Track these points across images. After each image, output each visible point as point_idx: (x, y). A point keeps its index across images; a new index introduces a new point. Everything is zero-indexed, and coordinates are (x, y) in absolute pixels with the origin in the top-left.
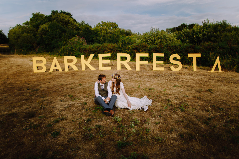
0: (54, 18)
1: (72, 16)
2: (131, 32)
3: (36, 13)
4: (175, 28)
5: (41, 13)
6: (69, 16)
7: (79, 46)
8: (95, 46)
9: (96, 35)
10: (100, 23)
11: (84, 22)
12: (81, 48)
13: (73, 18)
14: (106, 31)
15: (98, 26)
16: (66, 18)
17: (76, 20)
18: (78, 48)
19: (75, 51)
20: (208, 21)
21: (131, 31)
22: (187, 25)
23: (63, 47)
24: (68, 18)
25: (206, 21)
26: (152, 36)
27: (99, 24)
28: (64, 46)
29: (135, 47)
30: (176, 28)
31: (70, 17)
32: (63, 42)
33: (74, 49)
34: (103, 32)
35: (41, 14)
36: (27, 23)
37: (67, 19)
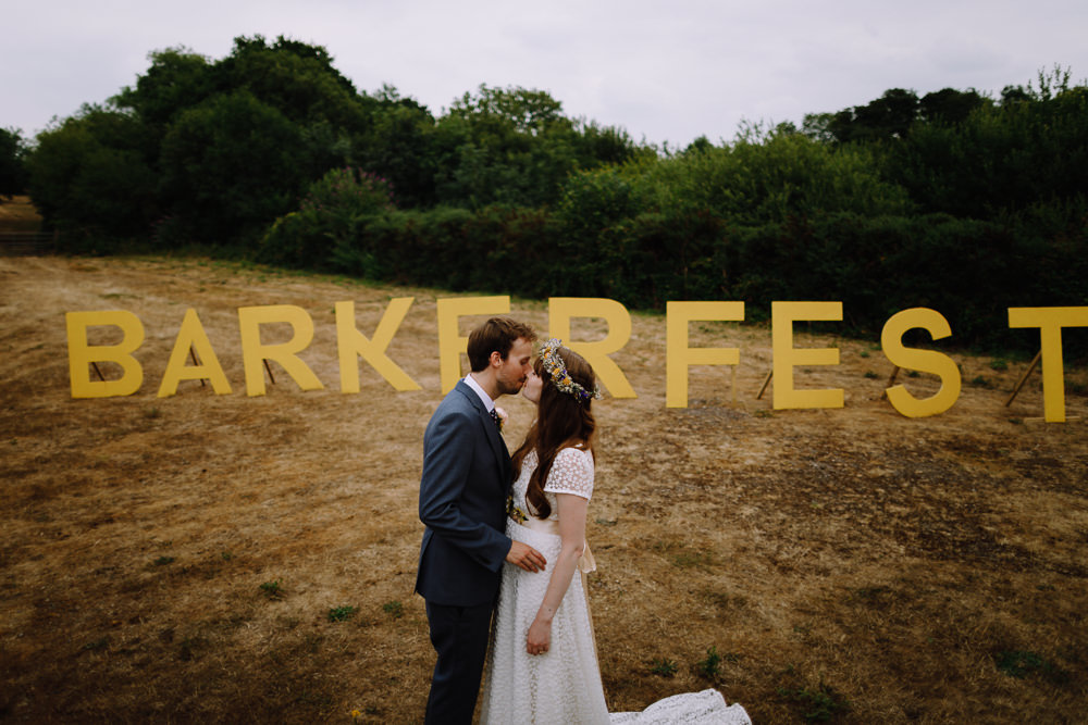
0: (242, 72)
1: (331, 60)
2: (625, 141)
3: (168, 49)
4: (853, 110)
5: (191, 50)
6: (317, 63)
7: (358, 215)
8: (438, 219)
9: (448, 155)
10: (473, 96)
11: (394, 89)
12: (368, 227)
13: (335, 73)
14: (502, 136)
15: (464, 107)
16: (302, 71)
17: (350, 82)
18: (352, 228)
19: (338, 242)
20: (1062, 77)
21: (626, 136)
22: (916, 98)
23: (279, 220)
24: (309, 73)
25: (1049, 80)
26: (746, 169)
27: (467, 97)
28: (284, 213)
29: (652, 233)
30: (859, 110)
31: (319, 69)
32: (282, 195)
33: (330, 235)
34: (486, 142)
35: (191, 53)
36: (125, 99)
37: (304, 78)
